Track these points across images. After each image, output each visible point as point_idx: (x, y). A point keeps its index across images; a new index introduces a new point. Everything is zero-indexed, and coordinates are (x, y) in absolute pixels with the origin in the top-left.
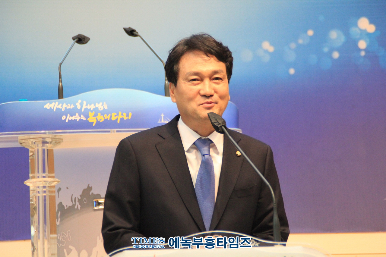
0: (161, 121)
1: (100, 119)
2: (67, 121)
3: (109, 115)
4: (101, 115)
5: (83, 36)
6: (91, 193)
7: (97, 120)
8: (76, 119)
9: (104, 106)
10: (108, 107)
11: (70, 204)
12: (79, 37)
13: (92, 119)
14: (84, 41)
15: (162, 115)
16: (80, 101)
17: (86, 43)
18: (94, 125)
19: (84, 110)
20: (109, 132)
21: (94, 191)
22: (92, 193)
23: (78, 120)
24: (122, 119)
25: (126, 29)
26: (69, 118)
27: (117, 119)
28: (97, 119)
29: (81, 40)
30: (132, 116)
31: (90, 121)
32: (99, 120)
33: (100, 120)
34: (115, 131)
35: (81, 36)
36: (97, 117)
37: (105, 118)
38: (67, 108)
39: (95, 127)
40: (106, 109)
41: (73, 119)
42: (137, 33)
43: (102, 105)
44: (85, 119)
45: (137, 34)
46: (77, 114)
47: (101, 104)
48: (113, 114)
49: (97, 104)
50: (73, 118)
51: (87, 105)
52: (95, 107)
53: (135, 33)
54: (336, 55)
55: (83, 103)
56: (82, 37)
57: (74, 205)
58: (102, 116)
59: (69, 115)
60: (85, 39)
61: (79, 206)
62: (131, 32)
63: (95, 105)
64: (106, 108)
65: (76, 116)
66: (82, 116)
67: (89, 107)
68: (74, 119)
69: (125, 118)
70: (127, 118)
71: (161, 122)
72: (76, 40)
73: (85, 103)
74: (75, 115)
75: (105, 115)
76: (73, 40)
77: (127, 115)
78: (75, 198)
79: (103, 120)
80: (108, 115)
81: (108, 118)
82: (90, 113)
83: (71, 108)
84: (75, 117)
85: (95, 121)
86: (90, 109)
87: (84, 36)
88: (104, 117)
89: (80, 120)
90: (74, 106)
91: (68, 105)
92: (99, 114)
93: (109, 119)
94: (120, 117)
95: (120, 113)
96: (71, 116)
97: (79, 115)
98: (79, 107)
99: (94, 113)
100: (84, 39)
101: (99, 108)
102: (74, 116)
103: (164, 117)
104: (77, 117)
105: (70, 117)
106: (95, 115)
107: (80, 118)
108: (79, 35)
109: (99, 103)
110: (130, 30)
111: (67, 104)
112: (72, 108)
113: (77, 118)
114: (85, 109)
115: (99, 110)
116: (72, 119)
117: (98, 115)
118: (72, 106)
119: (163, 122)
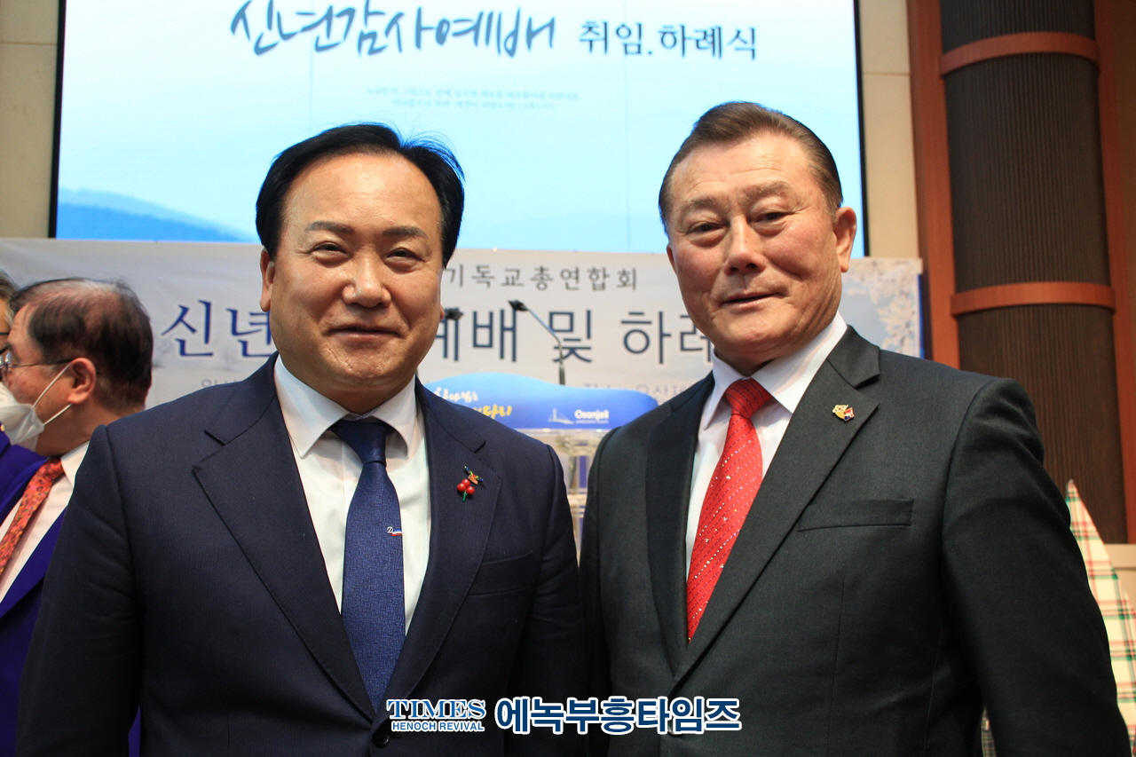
0: (552, 418)
9: (472, 397)
10: (478, 398)
14: (455, 315)
15: (555, 411)
16: (438, 389)
25: (511, 301)
29: (451, 314)
30: (512, 412)
40: (475, 400)
42: (526, 307)
43: (470, 395)
48: (486, 408)
51: (448, 395)
52: (459, 398)
53: (523, 307)
56: (452, 311)
60: (458, 314)
62: (518, 306)
63: (460, 395)
69: (502, 414)
70: (505, 413)
71: (552, 421)
73: (445, 391)
77: (506, 410)
87: (457, 311)
94: (495, 411)
95: (495, 407)
101: (466, 399)
103: (557, 413)
109: (465, 393)
110: (516, 303)
119: (555, 419)
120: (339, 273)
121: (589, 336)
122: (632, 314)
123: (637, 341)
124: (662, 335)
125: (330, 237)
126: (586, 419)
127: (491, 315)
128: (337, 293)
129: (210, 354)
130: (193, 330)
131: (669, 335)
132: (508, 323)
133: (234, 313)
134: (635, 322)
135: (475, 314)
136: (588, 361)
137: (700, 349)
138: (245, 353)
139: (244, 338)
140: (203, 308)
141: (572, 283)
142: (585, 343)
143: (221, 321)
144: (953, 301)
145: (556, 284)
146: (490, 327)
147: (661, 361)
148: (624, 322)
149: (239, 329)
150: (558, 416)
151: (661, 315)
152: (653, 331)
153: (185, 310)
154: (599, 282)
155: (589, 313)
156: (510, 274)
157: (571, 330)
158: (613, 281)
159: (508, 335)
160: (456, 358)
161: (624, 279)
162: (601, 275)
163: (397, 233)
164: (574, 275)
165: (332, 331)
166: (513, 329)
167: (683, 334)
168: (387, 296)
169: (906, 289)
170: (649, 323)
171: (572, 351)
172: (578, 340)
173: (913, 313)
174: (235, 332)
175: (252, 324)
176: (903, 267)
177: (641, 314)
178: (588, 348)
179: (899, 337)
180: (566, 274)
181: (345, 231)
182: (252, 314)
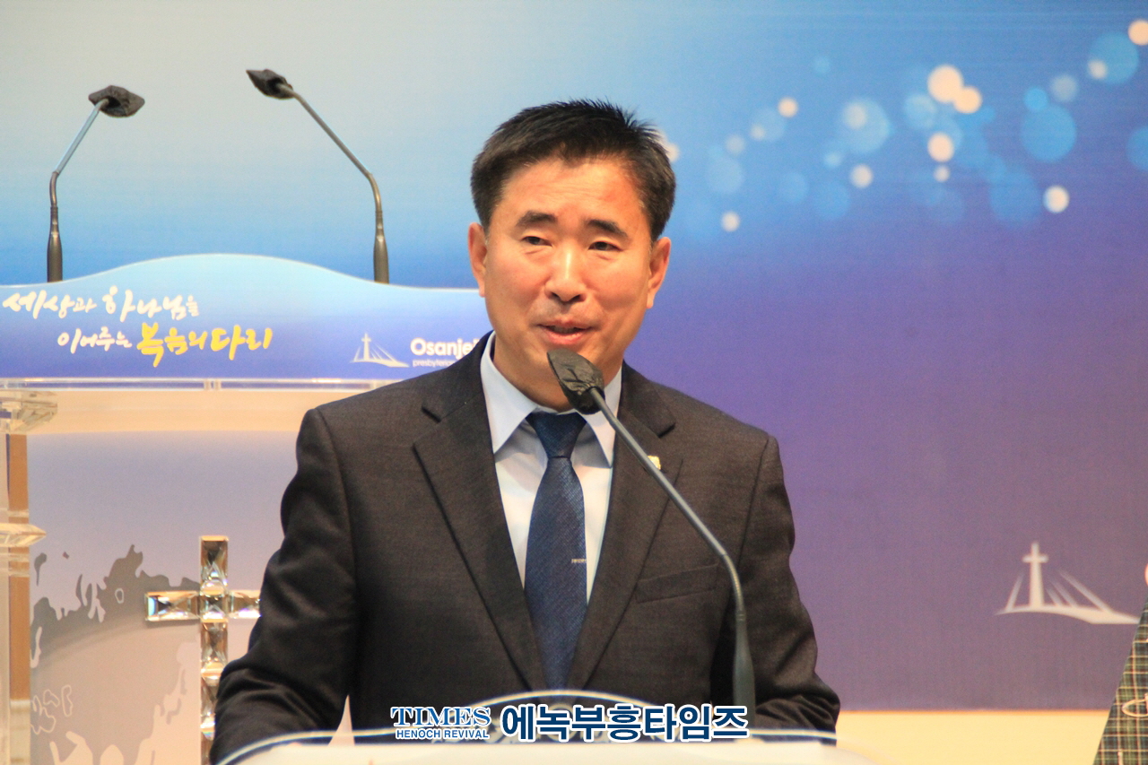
0: (361, 355)
1: (177, 345)
2: (73, 349)
3: (205, 335)
4: (179, 334)
5: (122, 93)
6: (138, 573)
7: (166, 349)
8: (99, 343)
9: (187, 308)
10: (200, 309)
11: (74, 605)
12: (109, 94)
13: (150, 347)
14: (126, 106)
15: (366, 340)
16: (114, 290)
17: (132, 112)
18: (156, 364)
19: (126, 320)
20: (200, 385)
21: (149, 567)
22: (143, 573)
23: (106, 349)
24: (242, 348)
25: (258, 75)
26: (80, 340)
27: (227, 348)
28: (165, 345)
29: (116, 103)
30: (275, 340)
31: (144, 352)
32: (171, 350)
33: (176, 349)
34: (217, 383)
35: (115, 92)
36: (167, 339)
37: (191, 344)
38: (75, 310)
39: (160, 371)
40: (193, 315)
41: (92, 345)
42: (290, 86)
43: (183, 304)
44: (130, 345)
45: (289, 89)
46: (105, 330)
47: (179, 299)
48: (217, 333)
49: (166, 300)
50: (92, 341)
51: (135, 303)
52: (159, 309)
53: (283, 87)
54: (862, 176)
55: (124, 296)
56: (119, 95)
57: (84, 609)
58: (183, 337)
59: (78, 332)
60: (131, 101)
61: (102, 612)
62: (272, 85)
63: (160, 303)
64: (194, 312)
65: (101, 336)
66: (120, 335)
67: (141, 309)
68: (96, 345)
69: (253, 346)
70: (259, 344)
71: (361, 360)
72: (100, 104)
73: (129, 295)
74: (99, 332)
75: (192, 335)
76: (91, 104)
77: (260, 337)
78: (90, 587)
79: (183, 349)
80: (198, 336)
81: (201, 342)
82: (145, 326)
83: (87, 311)
84: (99, 339)
85: (160, 353)
86: (146, 313)
87: (127, 93)
88: (188, 341)
89: (113, 346)
90: (95, 306)
91: (76, 301)
92: (173, 331)
93: (201, 347)
94: (237, 340)
95: (237, 330)
96: (87, 334)
97: (109, 332)
98: (110, 307)
99: (156, 326)
100: (127, 100)
101: (173, 312)
102: (95, 336)
103: (371, 345)
104: (104, 338)
105: (84, 338)
106: (161, 335)
107: (112, 341)
108: (111, 88)
109: (172, 298)
110: (266, 78)
111: (73, 298)
112: (90, 310)
113: (104, 340)
114: (129, 314)
115: (173, 318)
116: (88, 345)
117: (168, 335)
118: (90, 306)
119: (366, 358)
126: (435, 357)
150: (373, 349)
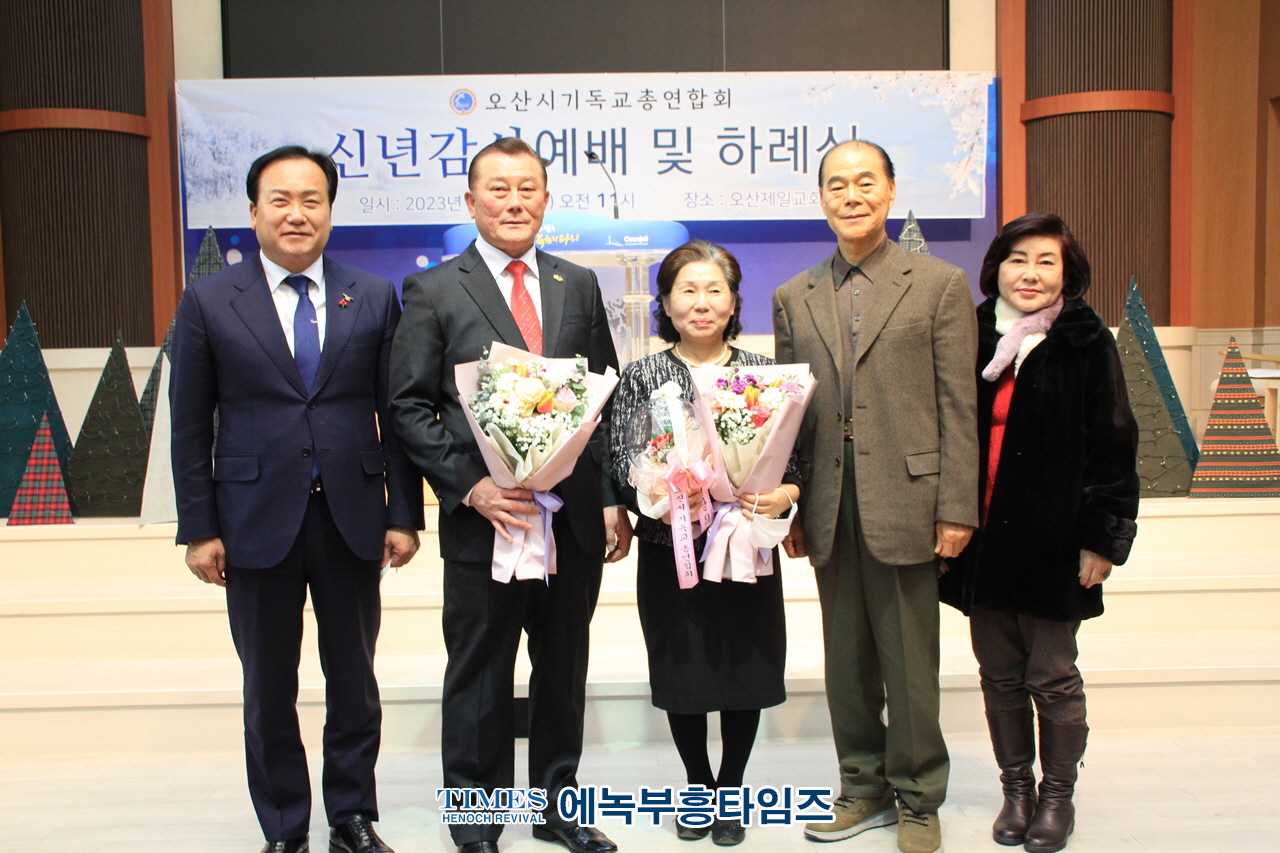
1: (549, 241)
7: (545, 243)
9: (551, 229)
24: (569, 242)
25: (587, 152)
30: (580, 238)
37: (553, 241)
48: (561, 237)
58: (550, 238)
64: (554, 230)
69: (573, 241)
77: (575, 237)
80: (555, 238)
92: (547, 236)
93: (556, 242)
94: (567, 239)
95: (567, 235)
106: (544, 237)
119: (610, 243)
120: (283, 211)
121: (689, 151)
122: (726, 129)
123: (731, 154)
124: (754, 148)
125: (280, 196)
126: (632, 242)
127: (604, 133)
128: (284, 219)
129: (366, 176)
130: (350, 156)
131: (760, 148)
132: (619, 141)
133: (384, 139)
134: (730, 136)
135: (590, 134)
136: (689, 173)
137: (788, 159)
138: (395, 174)
139: (392, 161)
140: (358, 135)
141: (674, 103)
142: (686, 156)
143: (373, 146)
144: (1023, 108)
145: (660, 105)
146: (603, 144)
147: (753, 171)
148: (719, 137)
149: (388, 154)
150: (612, 241)
151: (753, 129)
152: (746, 144)
153: (342, 138)
154: (698, 101)
155: (689, 130)
156: (619, 97)
157: (674, 145)
158: (711, 100)
159: (619, 151)
160: (574, 173)
161: (720, 98)
162: (700, 95)
163: (308, 193)
164: (676, 96)
165: (283, 234)
166: (623, 146)
167: (772, 147)
168: (305, 219)
169: (977, 100)
170: (743, 137)
171: (675, 164)
172: (681, 154)
173: (983, 121)
174: (385, 156)
175: (399, 148)
176: (976, 79)
177: (736, 129)
178: (690, 161)
179: (969, 144)
180: (668, 96)
181: (286, 193)
182: (399, 140)
